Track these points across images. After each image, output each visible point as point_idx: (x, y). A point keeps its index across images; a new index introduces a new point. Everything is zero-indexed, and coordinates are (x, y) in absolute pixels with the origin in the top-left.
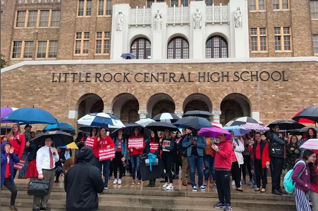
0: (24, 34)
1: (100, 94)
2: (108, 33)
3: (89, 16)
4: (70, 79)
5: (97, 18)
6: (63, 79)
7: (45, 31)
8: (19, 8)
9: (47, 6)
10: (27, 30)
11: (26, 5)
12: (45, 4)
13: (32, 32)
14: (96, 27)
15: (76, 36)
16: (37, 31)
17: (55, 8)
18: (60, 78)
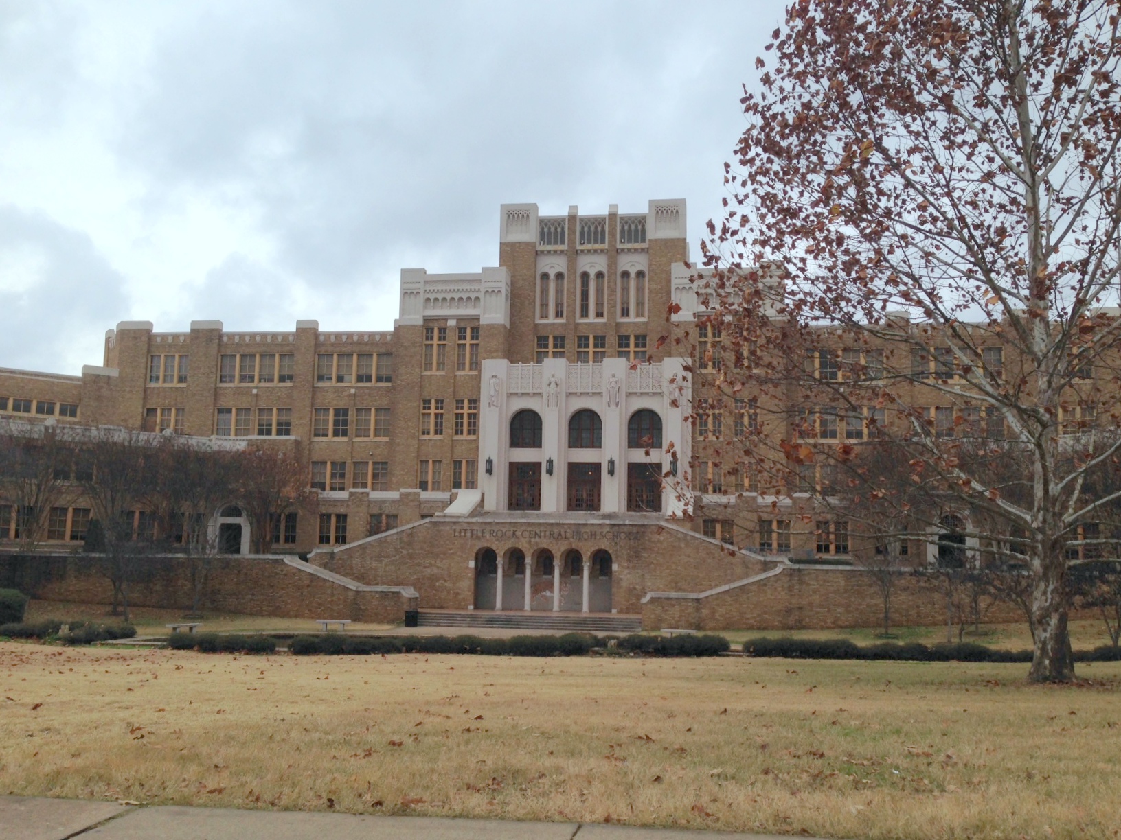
0: (332, 396)
1: (494, 547)
2: (474, 403)
3: (442, 373)
4: (469, 534)
5: (455, 376)
6: (463, 534)
7: (367, 391)
8: (322, 350)
9: (368, 348)
10: (336, 390)
11: (332, 345)
12: (366, 344)
13: (345, 394)
14: (454, 392)
15: (422, 405)
16: (353, 391)
17: (382, 350)
18: (460, 532)
